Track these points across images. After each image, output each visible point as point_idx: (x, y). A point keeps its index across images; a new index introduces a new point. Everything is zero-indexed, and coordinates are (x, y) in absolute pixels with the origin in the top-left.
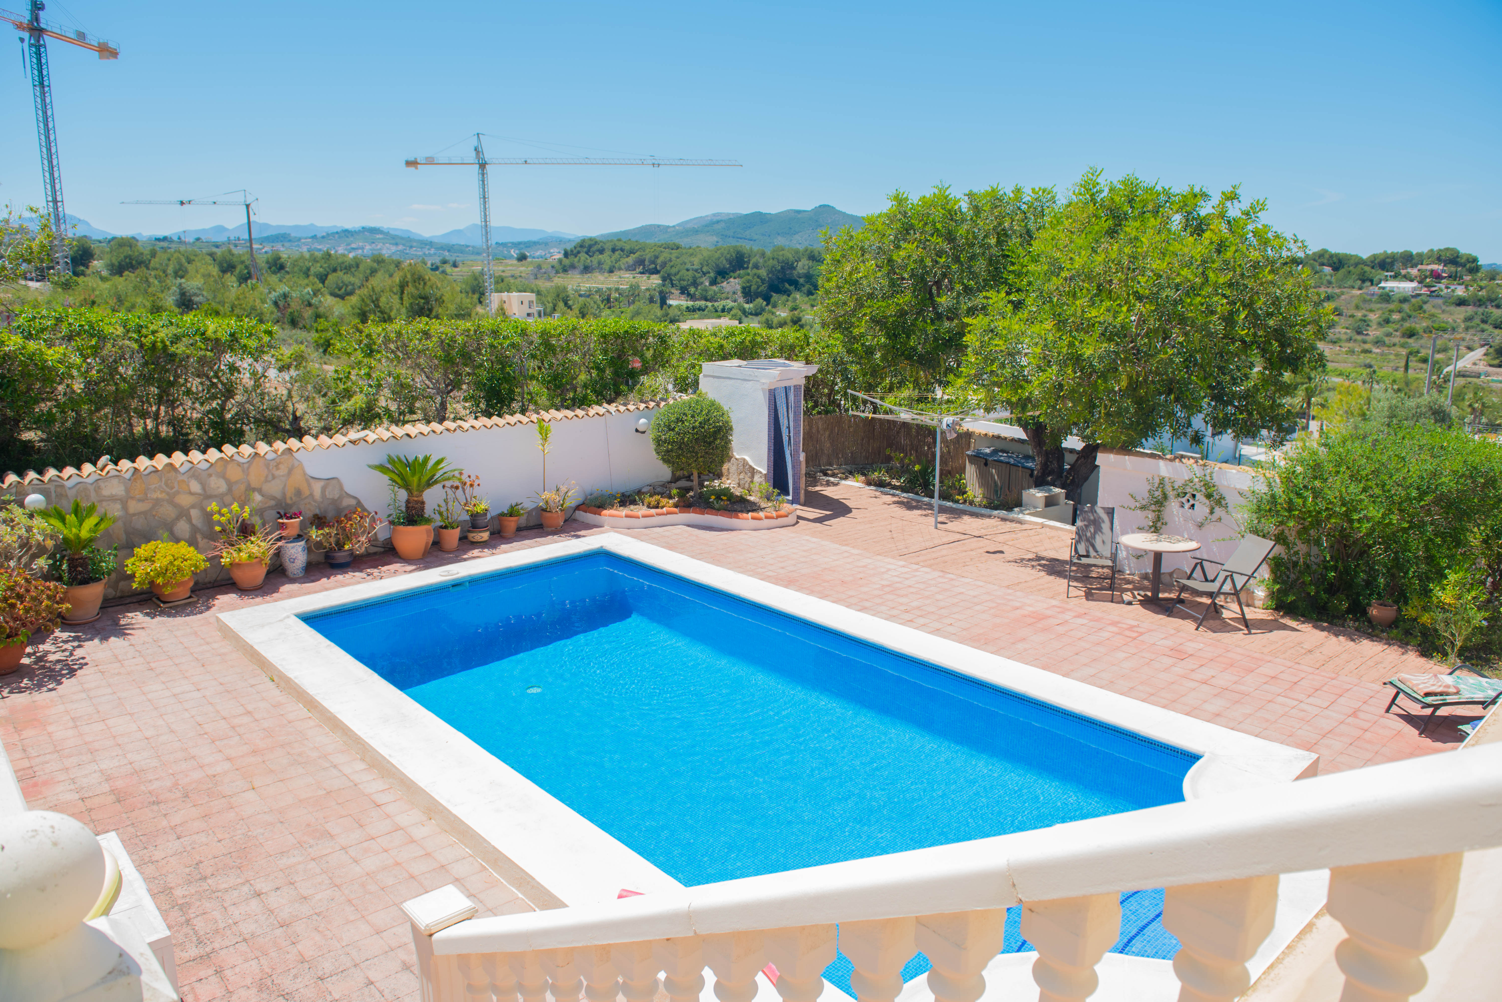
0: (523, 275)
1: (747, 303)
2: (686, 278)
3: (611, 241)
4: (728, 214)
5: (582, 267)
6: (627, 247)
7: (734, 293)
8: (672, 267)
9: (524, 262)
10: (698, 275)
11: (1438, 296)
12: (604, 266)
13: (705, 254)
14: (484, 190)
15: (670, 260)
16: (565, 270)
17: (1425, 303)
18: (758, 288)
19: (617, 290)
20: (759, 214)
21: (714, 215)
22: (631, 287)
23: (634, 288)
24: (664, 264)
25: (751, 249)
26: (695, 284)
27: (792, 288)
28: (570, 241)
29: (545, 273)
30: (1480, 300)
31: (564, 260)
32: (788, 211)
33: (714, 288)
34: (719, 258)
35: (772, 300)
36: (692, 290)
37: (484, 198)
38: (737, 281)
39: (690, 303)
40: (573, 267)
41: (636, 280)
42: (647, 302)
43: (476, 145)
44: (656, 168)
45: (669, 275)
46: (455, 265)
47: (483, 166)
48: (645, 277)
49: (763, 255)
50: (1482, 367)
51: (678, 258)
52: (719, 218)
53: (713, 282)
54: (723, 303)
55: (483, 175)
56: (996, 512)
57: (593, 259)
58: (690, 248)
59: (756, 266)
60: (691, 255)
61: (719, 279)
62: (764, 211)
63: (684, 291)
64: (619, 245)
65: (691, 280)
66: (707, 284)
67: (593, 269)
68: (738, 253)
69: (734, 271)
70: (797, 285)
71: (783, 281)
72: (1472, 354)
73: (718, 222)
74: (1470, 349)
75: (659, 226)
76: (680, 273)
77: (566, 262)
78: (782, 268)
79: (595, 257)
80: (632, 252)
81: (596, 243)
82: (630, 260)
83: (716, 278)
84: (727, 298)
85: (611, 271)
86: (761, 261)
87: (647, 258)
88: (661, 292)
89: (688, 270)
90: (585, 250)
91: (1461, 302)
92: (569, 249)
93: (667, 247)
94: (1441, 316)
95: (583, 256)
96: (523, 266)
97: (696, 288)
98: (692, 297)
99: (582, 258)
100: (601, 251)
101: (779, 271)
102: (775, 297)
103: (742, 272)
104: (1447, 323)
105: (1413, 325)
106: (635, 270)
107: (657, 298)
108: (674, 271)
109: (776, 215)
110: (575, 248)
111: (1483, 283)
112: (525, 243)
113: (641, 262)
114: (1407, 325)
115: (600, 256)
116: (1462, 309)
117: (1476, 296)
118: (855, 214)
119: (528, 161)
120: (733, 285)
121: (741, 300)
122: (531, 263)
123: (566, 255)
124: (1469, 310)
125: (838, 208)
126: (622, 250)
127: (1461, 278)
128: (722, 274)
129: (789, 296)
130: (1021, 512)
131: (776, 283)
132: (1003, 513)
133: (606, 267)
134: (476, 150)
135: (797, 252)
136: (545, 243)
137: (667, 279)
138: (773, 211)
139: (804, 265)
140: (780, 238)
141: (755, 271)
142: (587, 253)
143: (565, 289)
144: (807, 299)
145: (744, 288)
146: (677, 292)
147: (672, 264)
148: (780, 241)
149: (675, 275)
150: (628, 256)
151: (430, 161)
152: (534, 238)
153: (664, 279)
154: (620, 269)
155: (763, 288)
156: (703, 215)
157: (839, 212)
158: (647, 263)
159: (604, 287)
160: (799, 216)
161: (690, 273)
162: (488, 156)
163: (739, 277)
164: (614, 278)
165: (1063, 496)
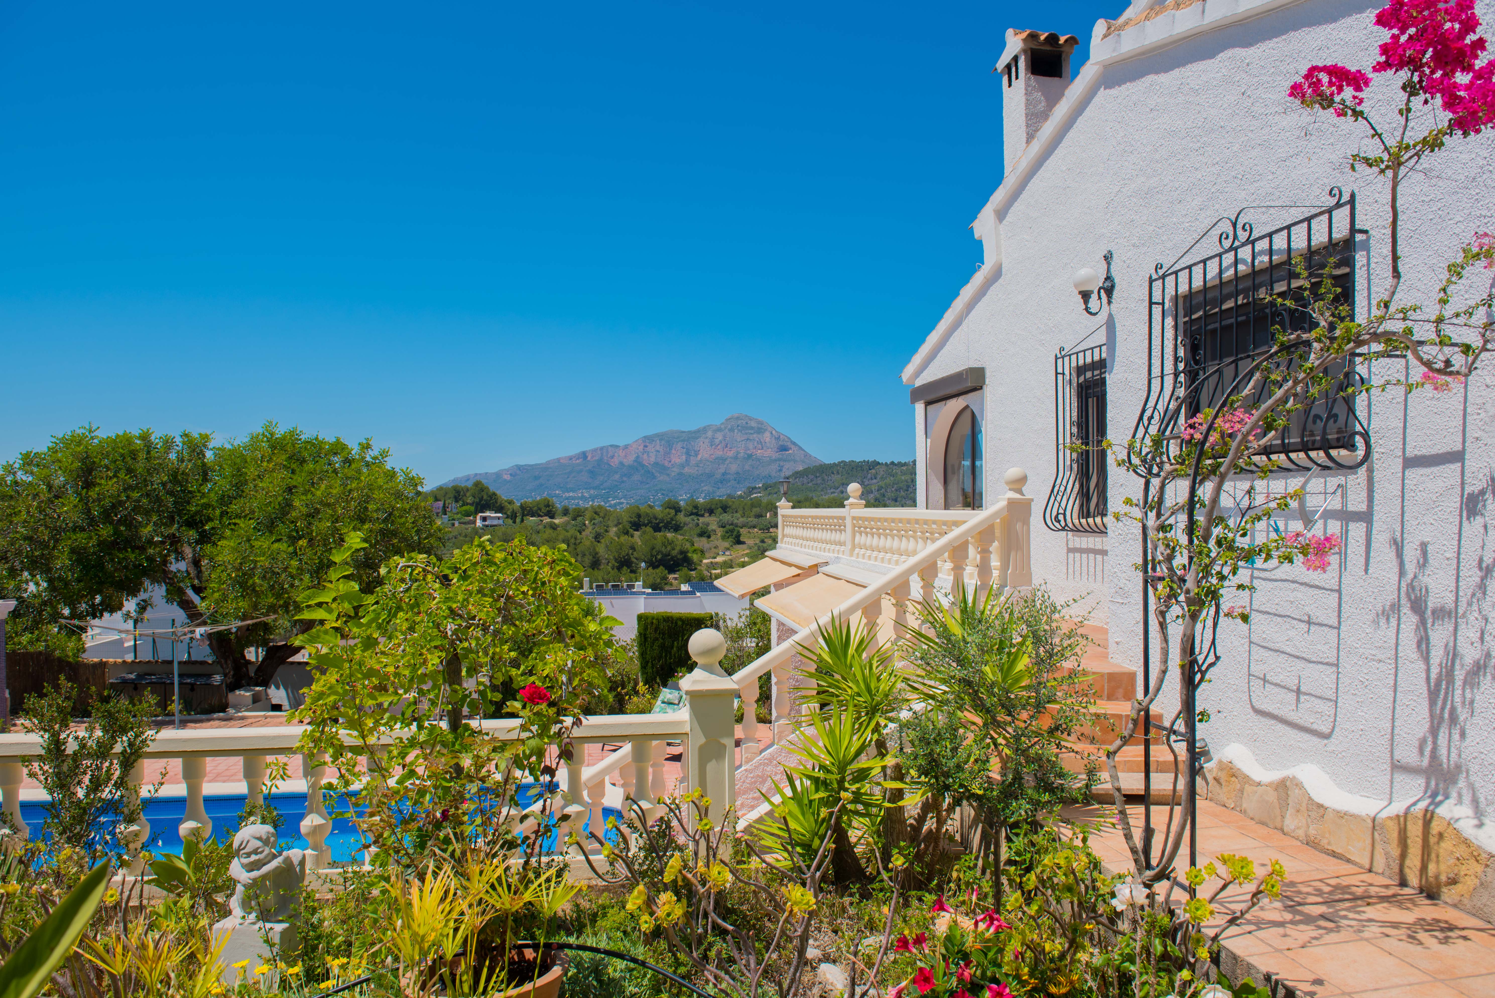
130: (238, 711)
132: (221, 715)
165: (264, 693)
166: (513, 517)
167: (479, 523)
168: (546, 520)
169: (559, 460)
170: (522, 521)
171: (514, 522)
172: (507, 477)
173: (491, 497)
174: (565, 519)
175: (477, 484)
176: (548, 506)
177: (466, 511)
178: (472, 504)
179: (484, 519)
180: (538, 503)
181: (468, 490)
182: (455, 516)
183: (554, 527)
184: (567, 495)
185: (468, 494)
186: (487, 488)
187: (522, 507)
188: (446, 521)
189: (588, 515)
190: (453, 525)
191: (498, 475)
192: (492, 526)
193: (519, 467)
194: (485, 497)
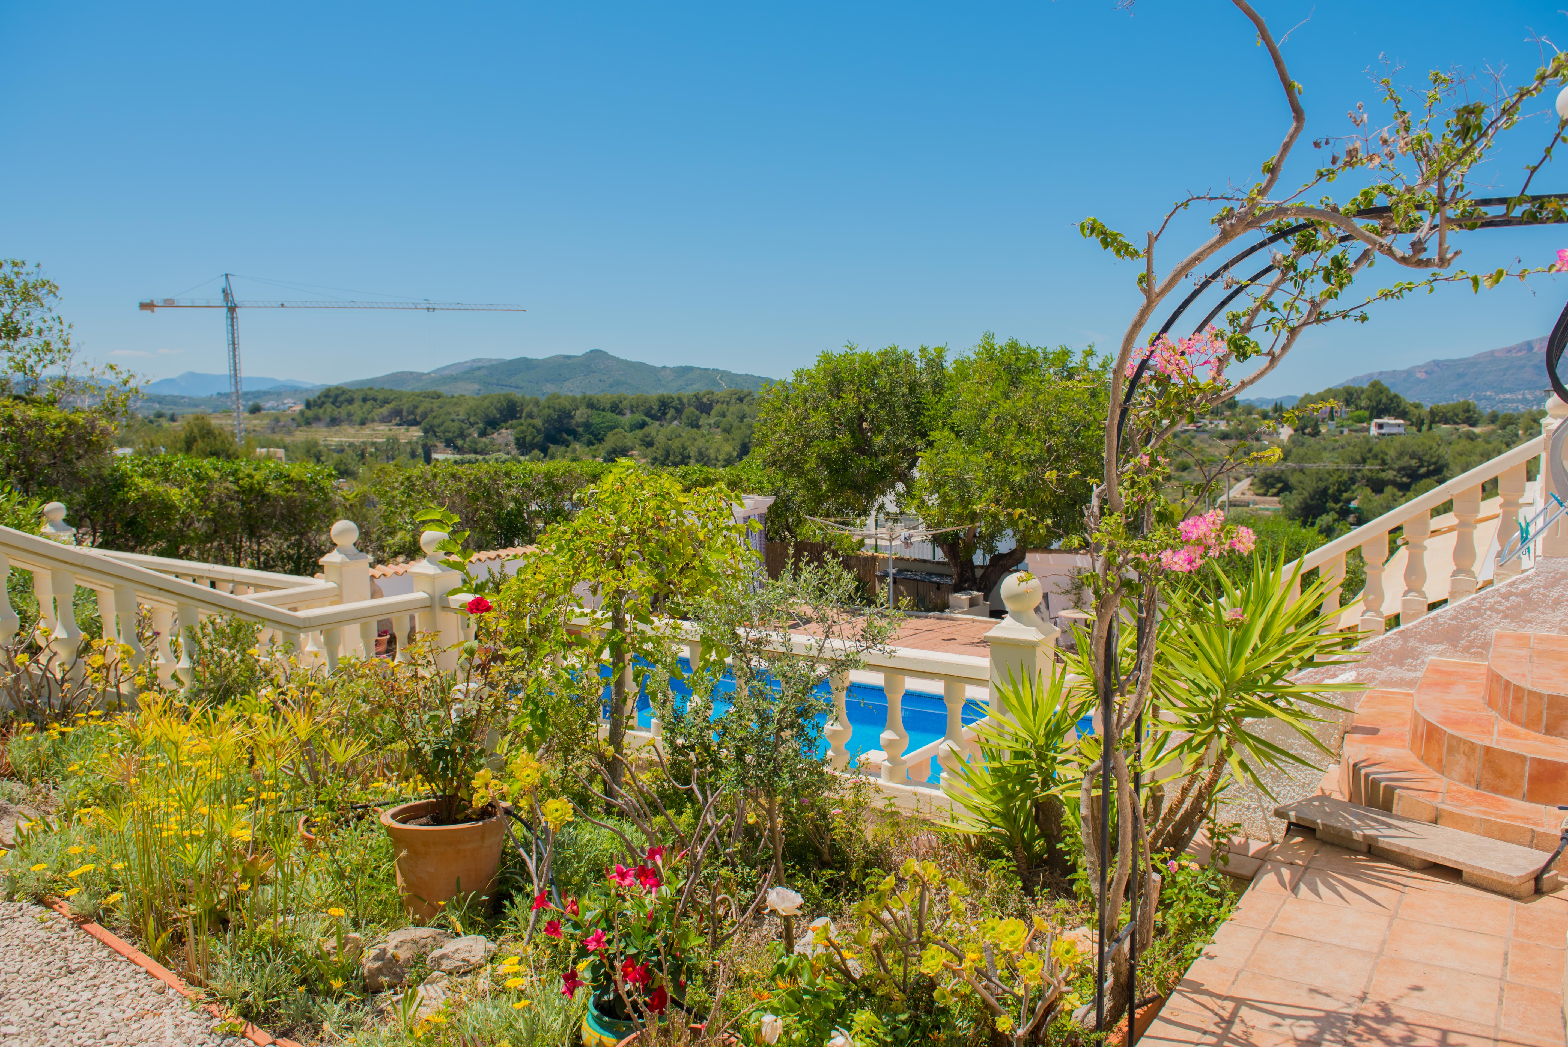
0: (257, 429)
1: (523, 455)
2: (452, 429)
3: (362, 390)
4: (491, 360)
5: (328, 419)
6: (381, 397)
7: (507, 445)
8: (434, 417)
9: (257, 414)
10: (465, 426)
11: (1204, 431)
12: (354, 418)
13: (472, 403)
14: (233, 335)
15: (432, 411)
16: (308, 423)
17: (1193, 438)
18: (533, 439)
19: (373, 444)
20: (525, 360)
21: (474, 361)
22: (388, 440)
23: (393, 442)
24: (425, 415)
25: (523, 397)
26: (462, 435)
27: (571, 438)
28: (307, 390)
29: (284, 426)
30: (1241, 434)
31: (307, 411)
32: (557, 356)
33: (484, 439)
34: (488, 408)
35: (550, 451)
36: (460, 442)
37: (234, 344)
38: (509, 431)
39: (458, 457)
40: (317, 419)
41: (392, 433)
42: (408, 456)
43: (224, 286)
44: (431, 313)
45: (431, 426)
46: (173, 419)
47: (232, 309)
48: (403, 429)
49: (537, 403)
50: (1249, 497)
51: (440, 407)
52: (480, 364)
53: (483, 434)
54: (496, 455)
55: (232, 318)
56: (931, 614)
57: (340, 410)
58: (453, 397)
59: (530, 416)
60: (456, 404)
61: (489, 429)
62: (530, 357)
63: (449, 443)
64: (371, 394)
65: (457, 432)
66: (476, 435)
67: (342, 421)
68: (509, 401)
69: (505, 421)
70: (576, 436)
71: (560, 430)
72: (1239, 484)
73: (479, 368)
74: (1238, 480)
75: (411, 373)
76: (445, 424)
77: (310, 413)
78: (559, 416)
79: (343, 407)
80: (386, 402)
81: (344, 392)
82: (385, 410)
83: (486, 429)
84: (499, 451)
85: (363, 423)
86: (536, 410)
87: (405, 408)
88: (425, 446)
89: (453, 421)
90: (331, 400)
91: (1225, 436)
92: (311, 399)
93: (427, 396)
94: (1209, 450)
95: (329, 407)
96: (256, 419)
97: (464, 439)
98: (459, 450)
99: (329, 410)
100: (351, 401)
101: (555, 421)
102: (552, 448)
103: (514, 422)
104: (1214, 456)
105: (1185, 459)
106: (390, 421)
107: (420, 451)
108: (437, 422)
109: (544, 361)
110: (319, 398)
111: (1243, 417)
112: (253, 393)
113: (397, 413)
114: (1179, 459)
115: (350, 407)
116: (1226, 442)
117: (1237, 429)
118: (629, 359)
119: (286, 304)
120: (506, 435)
121: (515, 452)
122: (267, 415)
123: (308, 405)
124: (1233, 443)
125: (610, 353)
126: (375, 400)
127: (1222, 414)
128: (492, 424)
129: (567, 446)
130: (952, 612)
131: (553, 432)
132: (937, 614)
133: (357, 418)
134: (224, 291)
135: (574, 399)
136: (278, 393)
137: (429, 430)
138: (541, 357)
139: (582, 414)
140: (548, 385)
141: (529, 421)
142: (333, 403)
143: (316, 444)
144: (587, 449)
145: (517, 439)
146: (441, 445)
147: (434, 414)
148: (550, 389)
149: (439, 426)
150: (381, 407)
151: (169, 304)
152: (264, 388)
153: (426, 431)
154: (373, 421)
155: (539, 439)
156: (462, 361)
157: (613, 358)
158: (405, 414)
159: (357, 441)
160: (569, 362)
161: (456, 424)
162: (238, 298)
163: (511, 427)
164: (367, 431)
165: (982, 598)
166: (1419, 424)
167: (1374, 431)
168: (1465, 428)
169: (1492, 353)
170: (1430, 428)
171: (1419, 430)
172: (1421, 375)
173: (1391, 400)
174: (1492, 427)
175: (1375, 385)
176: (1468, 411)
177: (1358, 416)
178: (1366, 409)
179: (1381, 426)
180: (1454, 408)
181: (1363, 392)
182: (1345, 423)
183: (1472, 437)
184: (1502, 397)
185: (1363, 397)
186: (1387, 390)
187: (1432, 413)
188: (1333, 428)
189: (1522, 422)
190: (1342, 432)
191: (1409, 373)
192: (1389, 435)
193: (1437, 363)
194: (1384, 400)
